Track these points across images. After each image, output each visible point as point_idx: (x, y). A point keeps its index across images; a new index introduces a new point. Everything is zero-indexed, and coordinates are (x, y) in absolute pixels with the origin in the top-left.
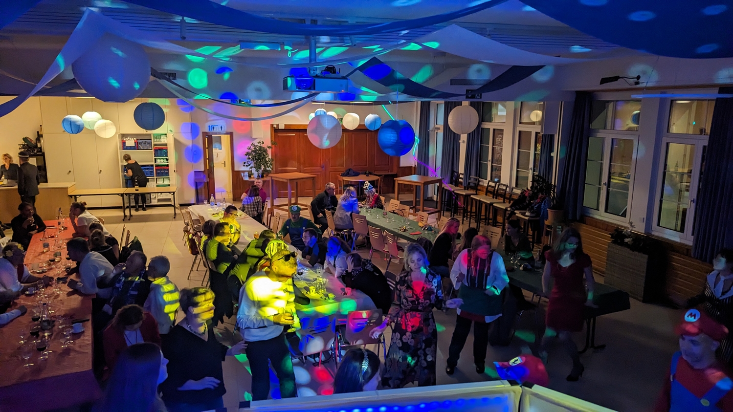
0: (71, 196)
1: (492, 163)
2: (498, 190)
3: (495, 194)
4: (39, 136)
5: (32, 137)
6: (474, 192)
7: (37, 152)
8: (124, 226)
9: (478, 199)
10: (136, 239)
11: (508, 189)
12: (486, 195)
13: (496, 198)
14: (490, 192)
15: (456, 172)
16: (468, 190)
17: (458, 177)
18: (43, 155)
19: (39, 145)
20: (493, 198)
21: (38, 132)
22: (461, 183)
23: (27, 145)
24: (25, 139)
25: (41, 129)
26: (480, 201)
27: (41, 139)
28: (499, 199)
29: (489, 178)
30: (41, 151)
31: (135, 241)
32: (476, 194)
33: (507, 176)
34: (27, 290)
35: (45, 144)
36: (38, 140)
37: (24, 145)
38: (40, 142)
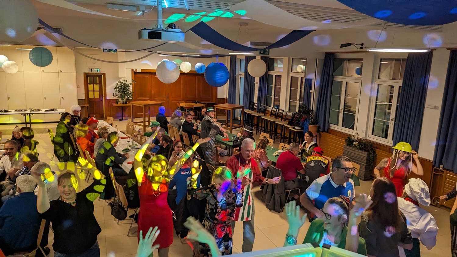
1: (274, 96)
2: (278, 113)
11: (284, 113)
12: (271, 116)
14: (273, 114)
15: (252, 102)
16: (259, 113)
17: (253, 105)
20: (275, 118)
22: (255, 109)
26: (267, 120)
28: (279, 119)
29: (272, 106)
32: (265, 116)
33: (284, 105)
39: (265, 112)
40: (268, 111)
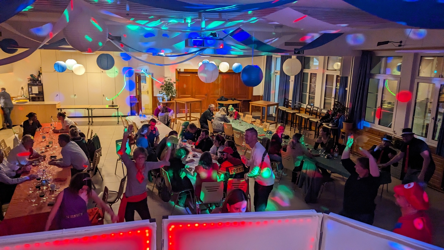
0: (58, 109)
1: (309, 94)
2: (312, 110)
3: (311, 113)
4: (40, 74)
5: (36, 74)
6: (298, 112)
7: (39, 83)
8: (89, 127)
9: (300, 115)
10: (96, 135)
11: (319, 110)
12: (305, 113)
13: (311, 115)
14: (308, 112)
16: (294, 110)
17: (288, 102)
18: (42, 85)
19: (39, 79)
20: (310, 115)
21: (39, 71)
22: (290, 106)
23: (33, 79)
24: (32, 75)
25: (41, 70)
26: (301, 117)
27: (41, 75)
28: (313, 116)
29: (307, 103)
30: (40, 83)
31: (95, 136)
32: (299, 113)
33: (318, 103)
34: (33, 163)
35: (43, 78)
36: (39, 76)
37: (31, 79)
38: (40, 77)
39: (299, 109)
40: (303, 108)
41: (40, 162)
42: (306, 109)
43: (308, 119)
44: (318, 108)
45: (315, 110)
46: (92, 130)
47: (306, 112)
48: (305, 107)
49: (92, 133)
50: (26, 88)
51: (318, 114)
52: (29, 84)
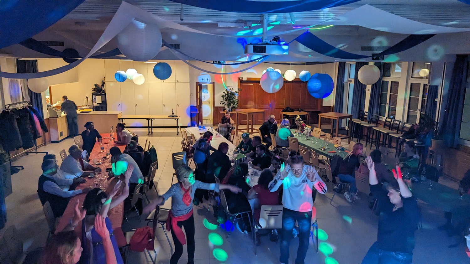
0: (120, 119)
1: (389, 105)
2: (393, 124)
3: (391, 127)
4: (104, 83)
5: (100, 84)
6: (375, 125)
7: (102, 93)
8: (147, 138)
9: (378, 130)
11: (401, 124)
12: (384, 127)
13: (392, 130)
14: (387, 125)
15: (362, 111)
16: (370, 123)
17: (364, 114)
18: (105, 94)
19: (103, 89)
21: (103, 81)
22: (366, 118)
23: (97, 88)
24: (96, 85)
25: (105, 79)
26: (379, 131)
27: (104, 85)
28: (394, 131)
29: (386, 116)
30: (104, 92)
31: (152, 148)
32: (377, 127)
33: (400, 115)
34: (89, 175)
35: (107, 88)
36: (103, 85)
37: (95, 89)
38: (104, 87)
39: (377, 122)
40: (382, 121)
41: (95, 174)
42: (385, 122)
43: (388, 134)
44: (400, 122)
45: (397, 124)
46: (150, 142)
47: (385, 125)
48: (384, 120)
49: (149, 145)
50: (90, 98)
51: (400, 128)
52: (93, 94)
